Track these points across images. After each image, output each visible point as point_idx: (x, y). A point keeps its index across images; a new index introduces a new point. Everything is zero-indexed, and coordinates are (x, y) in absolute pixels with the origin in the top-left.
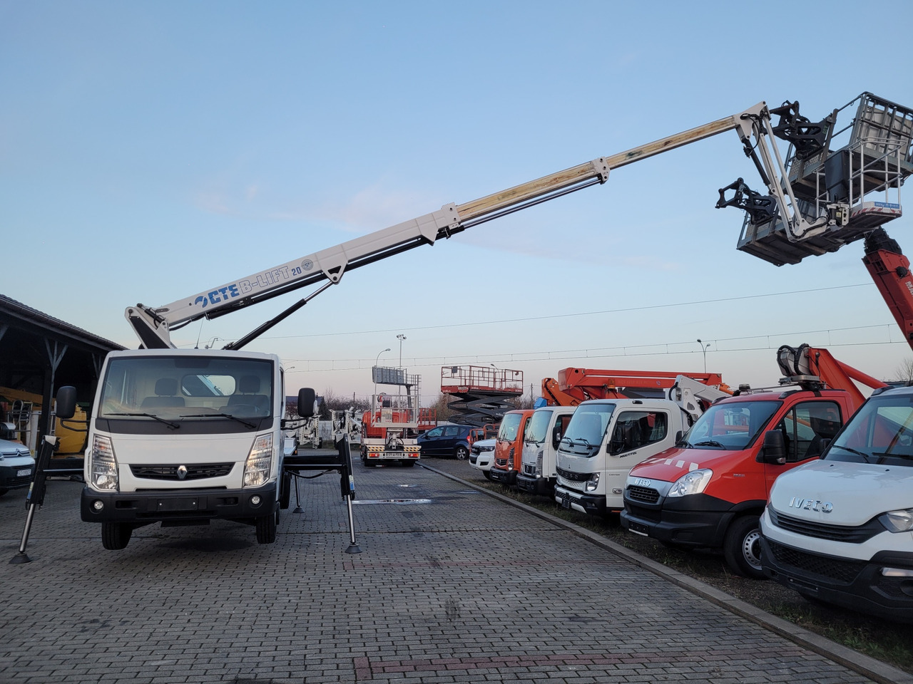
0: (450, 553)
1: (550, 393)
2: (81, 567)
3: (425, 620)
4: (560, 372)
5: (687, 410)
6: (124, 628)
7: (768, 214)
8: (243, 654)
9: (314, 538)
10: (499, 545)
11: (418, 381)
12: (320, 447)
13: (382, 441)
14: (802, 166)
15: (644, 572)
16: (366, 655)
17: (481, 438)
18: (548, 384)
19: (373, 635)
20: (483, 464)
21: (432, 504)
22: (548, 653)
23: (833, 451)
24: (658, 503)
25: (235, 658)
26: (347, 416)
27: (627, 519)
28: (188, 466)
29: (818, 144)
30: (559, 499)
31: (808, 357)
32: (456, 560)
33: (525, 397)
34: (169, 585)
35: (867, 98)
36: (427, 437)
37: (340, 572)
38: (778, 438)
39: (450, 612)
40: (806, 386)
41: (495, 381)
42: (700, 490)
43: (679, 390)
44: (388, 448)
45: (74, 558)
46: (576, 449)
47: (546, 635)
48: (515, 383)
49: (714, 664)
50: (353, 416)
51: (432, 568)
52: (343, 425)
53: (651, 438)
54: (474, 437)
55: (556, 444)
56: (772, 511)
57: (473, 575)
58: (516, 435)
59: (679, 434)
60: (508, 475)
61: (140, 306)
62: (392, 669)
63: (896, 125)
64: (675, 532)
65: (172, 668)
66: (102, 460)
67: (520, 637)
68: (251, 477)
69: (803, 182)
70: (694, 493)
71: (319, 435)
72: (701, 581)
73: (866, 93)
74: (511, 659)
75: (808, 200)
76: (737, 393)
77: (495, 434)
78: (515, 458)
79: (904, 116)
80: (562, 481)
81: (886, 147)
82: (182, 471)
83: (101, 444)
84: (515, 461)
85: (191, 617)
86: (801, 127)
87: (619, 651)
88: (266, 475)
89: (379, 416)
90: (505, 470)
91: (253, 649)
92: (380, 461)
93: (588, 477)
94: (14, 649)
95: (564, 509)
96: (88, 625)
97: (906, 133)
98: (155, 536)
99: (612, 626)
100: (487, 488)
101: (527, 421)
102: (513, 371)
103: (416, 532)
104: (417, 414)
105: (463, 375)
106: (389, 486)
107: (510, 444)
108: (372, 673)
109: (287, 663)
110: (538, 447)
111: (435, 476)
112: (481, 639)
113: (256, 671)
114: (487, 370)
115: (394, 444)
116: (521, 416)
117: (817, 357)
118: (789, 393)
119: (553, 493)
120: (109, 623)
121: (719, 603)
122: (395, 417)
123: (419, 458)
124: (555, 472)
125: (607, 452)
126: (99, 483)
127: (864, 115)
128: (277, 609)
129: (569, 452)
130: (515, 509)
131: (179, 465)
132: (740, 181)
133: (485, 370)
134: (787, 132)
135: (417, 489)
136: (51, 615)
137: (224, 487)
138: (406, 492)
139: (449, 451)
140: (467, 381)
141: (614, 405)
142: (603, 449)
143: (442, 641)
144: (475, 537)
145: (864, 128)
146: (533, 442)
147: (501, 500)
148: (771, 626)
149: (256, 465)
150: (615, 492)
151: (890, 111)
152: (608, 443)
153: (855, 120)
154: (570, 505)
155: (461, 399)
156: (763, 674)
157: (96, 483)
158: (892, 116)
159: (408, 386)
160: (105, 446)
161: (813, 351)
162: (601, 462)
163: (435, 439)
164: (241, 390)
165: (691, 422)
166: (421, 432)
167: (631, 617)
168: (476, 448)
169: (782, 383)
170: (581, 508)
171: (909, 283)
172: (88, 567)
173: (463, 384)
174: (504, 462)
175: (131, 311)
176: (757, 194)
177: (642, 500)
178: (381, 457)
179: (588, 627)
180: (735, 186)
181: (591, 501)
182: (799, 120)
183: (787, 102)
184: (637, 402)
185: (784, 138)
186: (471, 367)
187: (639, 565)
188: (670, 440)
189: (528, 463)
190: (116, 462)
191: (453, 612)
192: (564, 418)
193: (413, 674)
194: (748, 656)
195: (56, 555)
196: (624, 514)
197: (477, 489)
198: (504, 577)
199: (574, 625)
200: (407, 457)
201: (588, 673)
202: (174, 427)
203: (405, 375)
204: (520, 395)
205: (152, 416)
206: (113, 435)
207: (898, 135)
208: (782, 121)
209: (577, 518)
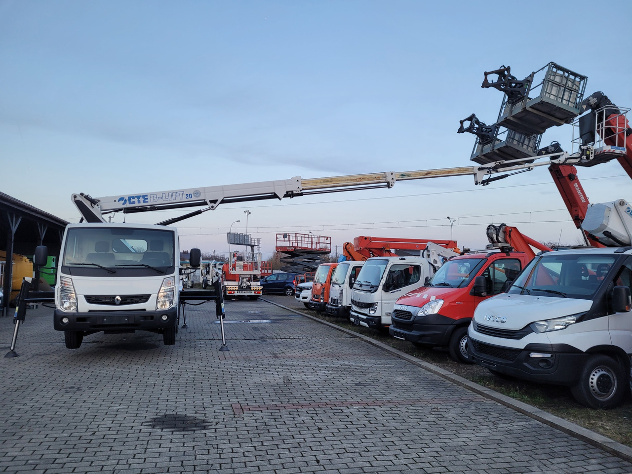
0: (284, 350)
1: (348, 252)
2: (52, 359)
3: (272, 386)
4: (355, 239)
5: (433, 263)
6: (91, 391)
7: (490, 138)
8: (167, 403)
9: (198, 343)
10: (314, 346)
11: (259, 243)
12: (192, 287)
13: (236, 283)
14: (512, 108)
15: (401, 360)
16: (239, 403)
17: (302, 281)
18: (347, 246)
19: (242, 393)
20: (304, 298)
21: (271, 323)
22: (343, 401)
23: (512, 288)
24: (411, 320)
25: (162, 405)
26: (211, 267)
27: (393, 330)
28: (121, 296)
29: (521, 95)
30: (352, 319)
31: (504, 232)
32: (288, 354)
33: (333, 254)
34: (113, 369)
35: (553, 66)
36: (266, 281)
37: (218, 362)
38: (483, 281)
39: (286, 382)
40: (503, 249)
41: (312, 244)
42: (436, 311)
43: (428, 251)
44: (240, 288)
45: (45, 354)
46: (364, 288)
47: (342, 392)
48: (325, 245)
49: (435, 405)
50: (215, 267)
51: (274, 359)
52: (208, 273)
53: (410, 281)
54: (298, 281)
55: (351, 285)
56: (475, 323)
57: (299, 363)
58: (326, 280)
59: (427, 278)
60: (320, 305)
61: (82, 194)
62: (254, 409)
63: (570, 84)
64: (420, 337)
65: (126, 410)
66: (67, 293)
67: (326, 393)
68: (161, 303)
69: (512, 119)
70: (432, 313)
71: (191, 279)
72: (434, 365)
73: (552, 62)
74: (322, 404)
75: (514, 130)
76: (462, 254)
77: (312, 279)
78: (325, 294)
79: (575, 78)
80: (354, 308)
81: (562, 98)
82: (118, 300)
83: (65, 283)
84: (325, 297)
85: (130, 385)
86: (511, 83)
87: (383, 400)
88: (171, 303)
89: (234, 267)
90: (318, 302)
91: (172, 400)
92: (234, 297)
93: (370, 305)
94: (28, 402)
95: (356, 325)
96: (69, 390)
97: (575, 89)
98: (94, 342)
99: (380, 388)
100: (306, 313)
101: (333, 270)
102: (324, 237)
103: (263, 339)
104: (260, 266)
105: (291, 239)
106: (243, 312)
107: (322, 285)
108: (243, 411)
109: (193, 407)
110: (340, 287)
111: (272, 306)
112: (304, 394)
113: (176, 411)
114: (307, 236)
115: (244, 285)
116: (329, 267)
117: (510, 232)
118: (491, 254)
119: (349, 315)
120: (81, 388)
121: (443, 376)
122: (245, 267)
123: (261, 294)
124: (350, 303)
125: (383, 290)
126: (65, 306)
127: (550, 77)
128: (182, 380)
129: (359, 290)
130: (325, 326)
131: (116, 296)
132: (473, 115)
133: (305, 236)
134: (503, 86)
135: (260, 314)
136: (43, 385)
137: (145, 310)
138: (254, 316)
139: (281, 290)
140: (294, 244)
141: (388, 261)
142: (380, 288)
143: (282, 396)
144: (300, 342)
145: (549, 86)
146: (337, 284)
147: (315, 320)
148: (470, 387)
149: (164, 296)
150: (387, 315)
151: (566, 74)
152: (383, 284)
153: (544, 80)
154: (359, 323)
155: (288, 255)
156: (461, 409)
157: (63, 307)
158: (567, 78)
159: (252, 246)
160: (68, 283)
161: (508, 228)
162: (379, 296)
163: (271, 282)
164: (151, 249)
165: (435, 270)
166: (263, 277)
167: (391, 383)
168: (299, 288)
169: (488, 248)
170: (366, 325)
171: (576, 184)
172: (57, 359)
173: (291, 245)
174: (318, 297)
175: (75, 197)
176: (484, 124)
177: (402, 318)
178: (236, 293)
179: (365, 389)
180: (470, 119)
181: (372, 320)
182: (510, 78)
183: (503, 66)
184: (402, 259)
185: (501, 90)
186: (296, 234)
187: (399, 357)
188: (421, 283)
189: (334, 297)
190: (75, 293)
191: (287, 381)
192: (357, 269)
193: (267, 411)
194: (454, 402)
195: (34, 352)
196: (391, 327)
197: (300, 314)
198: (318, 363)
199: (358, 387)
200: (253, 293)
201: (365, 410)
202: (112, 272)
203: (250, 239)
204: (329, 253)
205: (97, 265)
206: (74, 277)
207: (571, 90)
208: (499, 79)
209: (363, 331)
